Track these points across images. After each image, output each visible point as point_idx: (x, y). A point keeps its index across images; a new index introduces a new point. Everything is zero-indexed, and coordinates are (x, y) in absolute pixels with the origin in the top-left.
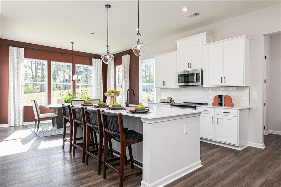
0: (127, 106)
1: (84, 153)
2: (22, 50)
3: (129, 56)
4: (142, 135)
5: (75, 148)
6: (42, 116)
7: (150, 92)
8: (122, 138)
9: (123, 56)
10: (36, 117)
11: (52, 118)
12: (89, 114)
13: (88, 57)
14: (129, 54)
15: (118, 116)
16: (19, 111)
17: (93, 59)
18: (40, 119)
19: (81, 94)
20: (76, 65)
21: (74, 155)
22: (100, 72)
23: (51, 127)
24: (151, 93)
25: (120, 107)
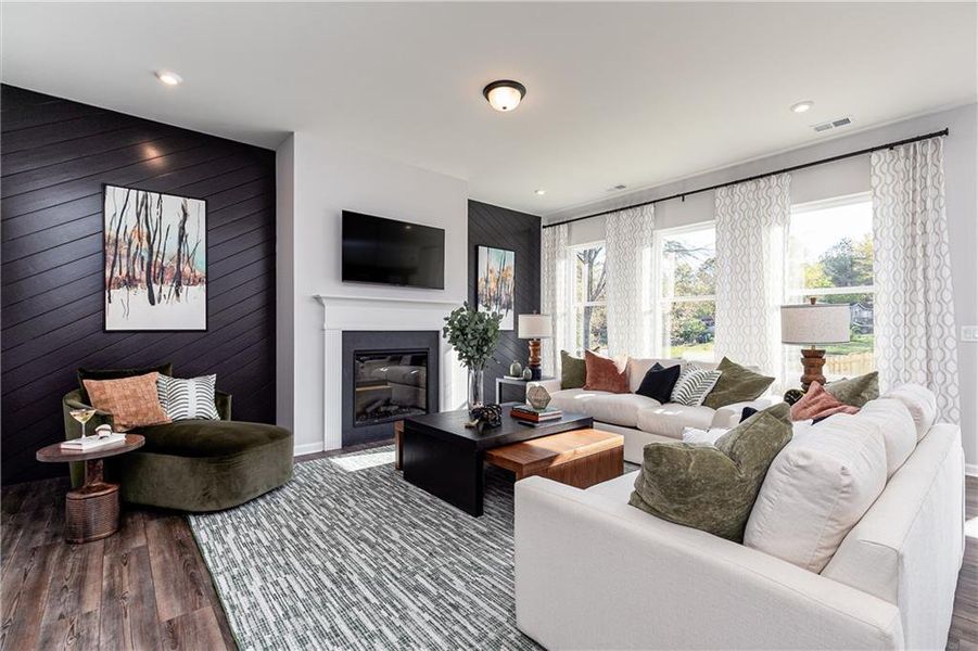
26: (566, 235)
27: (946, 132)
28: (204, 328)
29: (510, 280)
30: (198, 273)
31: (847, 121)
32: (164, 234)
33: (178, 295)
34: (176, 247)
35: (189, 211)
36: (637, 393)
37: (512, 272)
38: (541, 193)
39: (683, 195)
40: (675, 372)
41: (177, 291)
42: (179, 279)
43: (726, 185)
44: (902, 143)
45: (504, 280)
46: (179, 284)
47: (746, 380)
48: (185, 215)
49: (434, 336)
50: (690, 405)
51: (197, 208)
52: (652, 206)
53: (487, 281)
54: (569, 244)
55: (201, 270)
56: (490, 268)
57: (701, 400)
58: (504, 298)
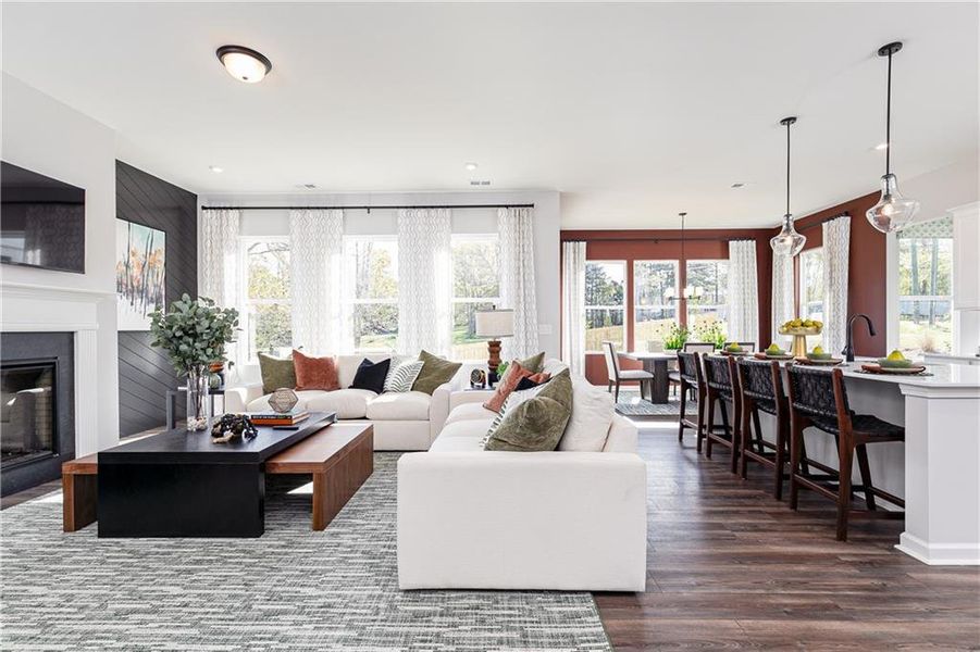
0: (850, 359)
1: (737, 454)
2: (583, 245)
3: (849, 222)
4: (904, 429)
5: (711, 441)
6: (624, 374)
7: (938, 323)
8: (845, 423)
9: (825, 225)
10: (612, 377)
11: (642, 382)
12: (748, 372)
13: (714, 239)
14: (847, 214)
15: (834, 377)
16: (578, 363)
17: (731, 243)
18: (620, 381)
19: (703, 329)
20: (689, 262)
21: (709, 456)
22: (751, 274)
23: (636, 400)
24: (938, 327)
25: (830, 359)
26: (237, 222)
27: (532, 206)
29: (160, 268)
31: (489, 183)
36: (353, 387)
37: (162, 258)
38: (217, 170)
39: (369, 208)
40: (385, 366)
43: (406, 207)
44: (513, 206)
45: (152, 267)
47: (443, 367)
49: (66, 340)
50: (403, 391)
52: (341, 210)
53: (127, 266)
54: (240, 234)
56: (132, 249)
57: (411, 386)
58: (152, 290)
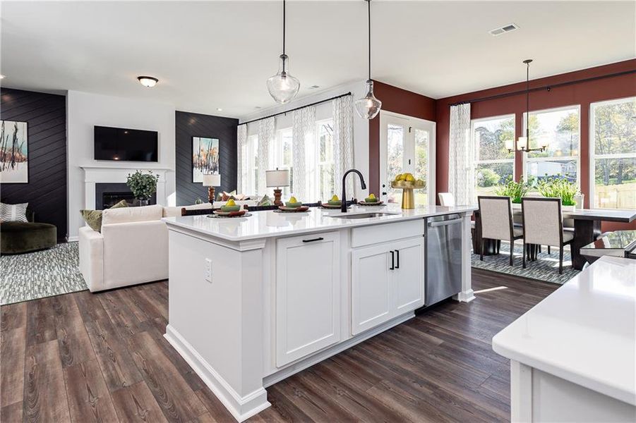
26: (246, 130)
28: (27, 182)
29: (216, 155)
30: (23, 156)
32: (5, 138)
33: (13, 167)
34: (12, 145)
35: (18, 128)
37: (217, 151)
38: (220, 110)
39: (285, 112)
41: (12, 165)
42: (13, 160)
45: (211, 155)
46: (13, 162)
48: (16, 130)
51: (22, 126)
53: (199, 156)
55: (25, 155)
56: (201, 149)
58: (211, 164)
